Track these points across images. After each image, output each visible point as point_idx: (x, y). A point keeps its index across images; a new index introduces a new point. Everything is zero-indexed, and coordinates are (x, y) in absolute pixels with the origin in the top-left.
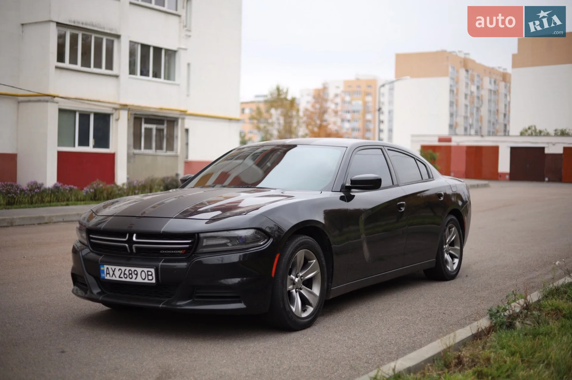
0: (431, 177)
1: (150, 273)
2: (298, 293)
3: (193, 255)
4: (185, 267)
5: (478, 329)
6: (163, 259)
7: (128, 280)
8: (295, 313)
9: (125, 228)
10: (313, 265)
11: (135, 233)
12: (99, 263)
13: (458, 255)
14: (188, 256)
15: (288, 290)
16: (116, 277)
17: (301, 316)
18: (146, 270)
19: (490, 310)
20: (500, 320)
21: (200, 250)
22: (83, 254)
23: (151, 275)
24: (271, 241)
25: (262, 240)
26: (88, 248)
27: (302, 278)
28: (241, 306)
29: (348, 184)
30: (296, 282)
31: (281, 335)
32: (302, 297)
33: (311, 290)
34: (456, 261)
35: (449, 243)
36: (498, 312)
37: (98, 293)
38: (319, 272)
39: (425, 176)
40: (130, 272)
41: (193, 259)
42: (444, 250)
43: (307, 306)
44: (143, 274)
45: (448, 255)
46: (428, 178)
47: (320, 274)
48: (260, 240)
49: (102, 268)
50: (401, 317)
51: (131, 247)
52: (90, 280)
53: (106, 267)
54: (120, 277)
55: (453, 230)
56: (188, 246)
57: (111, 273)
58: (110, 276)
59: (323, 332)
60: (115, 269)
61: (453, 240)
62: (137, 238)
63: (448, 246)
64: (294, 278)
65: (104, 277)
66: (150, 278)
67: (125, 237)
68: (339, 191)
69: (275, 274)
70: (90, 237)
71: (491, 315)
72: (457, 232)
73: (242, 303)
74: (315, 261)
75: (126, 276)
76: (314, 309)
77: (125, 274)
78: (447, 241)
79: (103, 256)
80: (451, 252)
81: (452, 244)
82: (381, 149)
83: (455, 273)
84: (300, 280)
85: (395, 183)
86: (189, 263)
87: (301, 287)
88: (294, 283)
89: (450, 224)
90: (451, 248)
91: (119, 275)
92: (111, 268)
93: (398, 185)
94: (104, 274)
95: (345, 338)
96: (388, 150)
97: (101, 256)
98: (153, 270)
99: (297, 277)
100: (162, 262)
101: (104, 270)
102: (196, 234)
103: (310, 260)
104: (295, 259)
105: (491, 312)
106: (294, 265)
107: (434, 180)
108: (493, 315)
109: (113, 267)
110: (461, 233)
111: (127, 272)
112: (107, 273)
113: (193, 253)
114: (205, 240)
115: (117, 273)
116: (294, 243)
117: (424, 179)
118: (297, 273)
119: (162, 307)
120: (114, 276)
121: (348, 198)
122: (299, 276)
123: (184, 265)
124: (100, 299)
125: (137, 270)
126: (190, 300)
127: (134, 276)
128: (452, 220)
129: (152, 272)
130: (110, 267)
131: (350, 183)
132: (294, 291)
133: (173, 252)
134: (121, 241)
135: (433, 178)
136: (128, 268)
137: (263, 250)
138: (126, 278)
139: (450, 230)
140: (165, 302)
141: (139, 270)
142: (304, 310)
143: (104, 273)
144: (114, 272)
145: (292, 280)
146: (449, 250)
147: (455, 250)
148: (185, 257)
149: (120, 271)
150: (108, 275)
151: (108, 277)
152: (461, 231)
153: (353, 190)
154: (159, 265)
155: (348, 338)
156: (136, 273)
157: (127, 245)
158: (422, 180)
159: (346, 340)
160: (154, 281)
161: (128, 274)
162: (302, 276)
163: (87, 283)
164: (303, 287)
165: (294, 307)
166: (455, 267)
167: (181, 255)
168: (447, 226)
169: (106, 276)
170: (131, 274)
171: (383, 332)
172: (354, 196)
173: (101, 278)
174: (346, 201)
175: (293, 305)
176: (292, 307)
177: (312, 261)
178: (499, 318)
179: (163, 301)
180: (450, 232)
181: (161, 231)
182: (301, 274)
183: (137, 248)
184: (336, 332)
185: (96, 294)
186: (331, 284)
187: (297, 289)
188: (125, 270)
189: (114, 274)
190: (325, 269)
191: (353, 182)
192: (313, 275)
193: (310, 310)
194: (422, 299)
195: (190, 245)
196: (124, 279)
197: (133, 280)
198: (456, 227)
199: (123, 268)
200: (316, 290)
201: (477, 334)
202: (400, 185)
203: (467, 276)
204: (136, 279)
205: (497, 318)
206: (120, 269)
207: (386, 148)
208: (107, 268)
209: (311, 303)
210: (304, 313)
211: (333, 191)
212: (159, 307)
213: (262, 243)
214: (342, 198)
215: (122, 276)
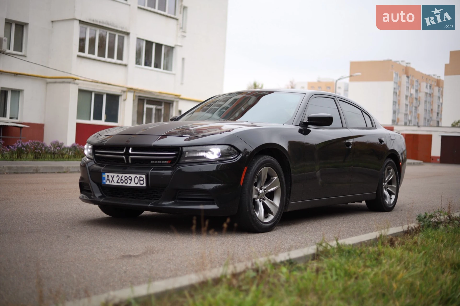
0: (374, 126)
1: (141, 179)
2: (261, 202)
3: (177, 164)
4: (170, 174)
5: (409, 227)
6: (152, 168)
7: (124, 184)
8: (258, 217)
9: (123, 143)
10: (275, 181)
11: (131, 147)
12: (102, 171)
13: (394, 192)
14: (173, 165)
15: (253, 198)
16: (114, 183)
17: (264, 221)
18: (138, 176)
19: (419, 216)
20: (427, 224)
21: (183, 161)
22: (89, 166)
23: (143, 180)
24: (241, 156)
25: (234, 155)
26: (93, 161)
27: (266, 190)
28: (215, 207)
29: (306, 120)
30: (260, 193)
31: (247, 234)
32: (265, 206)
33: (273, 201)
34: (393, 197)
35: (388, 181)
36: (425, 217)
37: (100, 197)
38: (279, 187)
39: (369, 125)
40: (126, 178)
41: (177, 167)
42: (384, 186)
43: (268, 214)
44: (136, 179)
45: (387, 191)
46: (371, 126)
47: (280, 189)
48: (232, 155)
49: (103, 176)
50: (346, 229)
51: (127, 159)
52: (94, 186)
53: (106, 174)
54: (117, 182)
55: (391, 171)
56: (173, 157)
57: (111, 179)
58: (110, 182)
59: (281, 234)
60: (114, 176)
61: (391, 180)
62: (132, 151)
63: (386, 184)
64: (259, 189)
65: (105, 183)
66: (142, 182)
67: (123, 150)
68: (298, 125)
69: (243, 184)
70: (95, 152)
71: (420, 220)
72: (394, 173)
73: (215, 205)
74: (276, 177)
75: (122, 181)
76: (274, 217)
77: (121, 180)
78: (386, 180)
79: (105, 166)
80: (388, 189)
81: (390, 183)
82: (334, 99)
83: (392, 206)
84: (264, 192)
85: (344, 126)
86: (173, 171)
87: (264, 198)
88: (258, 194)
89: (389, 166)
90: (389, 186)
91: (117, 181)
92: (111, 175)
93: (346, 128)
95: (298, 238)
96: (340, 100)
97: (103, 167)
98: (144, 176)
99: (261, 189)
100: (151, 170)
101: (105, 177)
102: (180, 148)
103: (273, 177)
104: (260, 174)
105: (419, 218)
106: (259, 178)
107: (376, 129)
108: (422, 220)
109: (112, 174)
110: (398, 174)
111: (123, 178)
112: (107, 180)
113: (177, 163)
114: (187, 153)
115: (115, 179)
116: (259, 160)
117: (368, 126)
118: (261, 186)
119: (150, 206)
120: (113, 181)
121: (304, 131)
122: (263, 189)
123: (169, 172)
124: (101, 201)
125: (132, 177)
126: (173, 201)
127: (129, 181)
128: (390, 162)
129: (143, 177)
130: (109, 174)
131: (307, 120)
132: (258, 200)
133: (161, 162)
134: (119, 154)
135: (376, 127)
136: (124, 175)
137: (234, 163)
138: (122, 183)
139: (389, 171)
140: (152, 203)
141: (133, 176)
142: (266, 217)
143: (105, 179)
144: (113, 178)
145: (257, 190)
146: (388, 187)
147: (392, 188)
148: (170, 166)
149: (118, 177)
150: (108, 181)
151: (108, 183)
152: (397, 173)
153: (309, 126)
154: (149, 172)
155: (301, 238)
156: (130, 178)
157: (124, 157)
158: (367, 128)
159: (299, 239)
160: (144, 185)
161: (124, 180)
162: (265, 189)
163: (91, 190)
164: (266, 198)
165: (258, 213)
166: (392, 201)
167: (168, 164)
168: (386, 166)
169: (107, 182)
170: (127, 180)
171: (330, 236)
172: (310, 131)
173: (103, 183)
174: (303, 134)
175: (258, 212)
176: (256, 213)
177: (274, 178)
178: (426, 222)
179: (152, 202)
180: (388, 173)
181: (151, 145)
182: (264, 188)
183: (132, 159)
184: (291, 235)
185: (97, 197)
186: (289, 199)
187: (261, 199)
188: (122, 176)
189: (113, 180)
190: (285, 186)
191: (309, 119)
192: (275, 189)
193: (271, 217)
194: (364, 221)
195: (175, 157)
196: (120, 184)
197: (128, 185)
198: (393, 168)
199: (120, 175)
200: (277, 202)
201: (407, 231)
202: (348, 128)
203: (401, 210)
204: (130, 183)
205: (425, 222)
206: (118, 176)
207: (338, 99)
208: (108, 175)
209: (272, 212)
210: (266, 219)
211: (293, 124)
212: (148, 206)
213: (232, 158)
214: (300, 131)
215: (119, 181)
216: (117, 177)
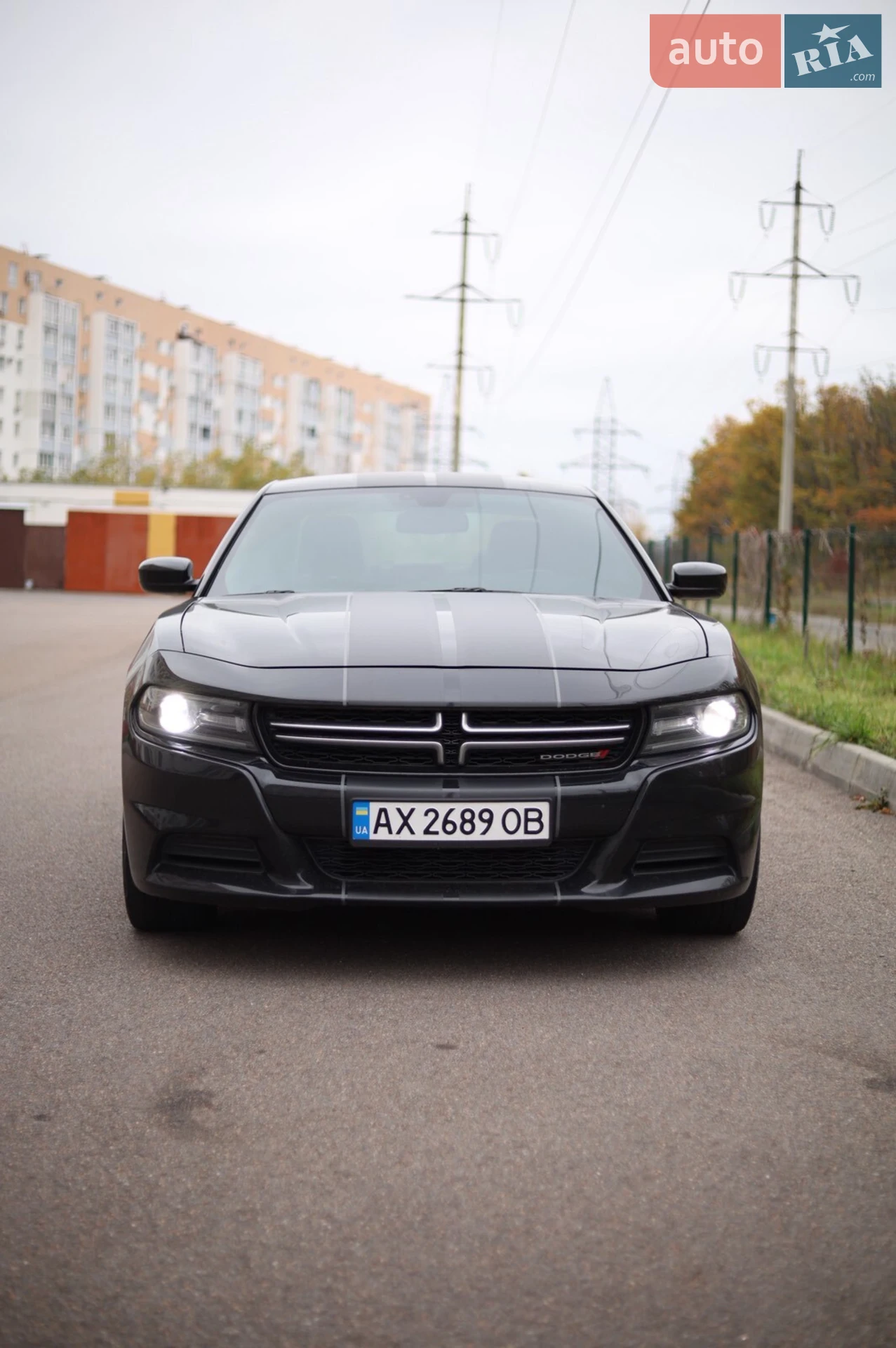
1: (533, 815)
6: (556, 776)
7: (458, 836)
11: (466, 712)
18: (520, 807)
23: (539, 820)
40: (468, 816)
44: (511, 817)
49: (360, 811)
53: (375, 807)
54: (427, 832)
56: (619, 739)
57: (396, 822)
58: (390, 832)
60: (412, 810)
62: (472, 724)
66: (533, 826)
67: (431, 723)
70: (270, 727)
75: (449, 827)
77: (446, 822)
91: (423, 828)
92: (399, 810)
94: (365, 828)
98: (544, 807)
109: (406, 808)
111: (455, 817)
112: (378, 825)
114: (658, 722)
115: (419, 822)
120: (405, 829)
124: (343, 897)
125: (492, 810)
127: (481, 826)
129: (541, 809)
130: (390, 806)
133: (575, 756)
134: (414, 736)
136: (460, 807)
138: (451, 833)
141: (498, 809)
144: (405, 820)
148: (614, 768)
149: (432, 815)
150: (382, 830)
151: (380, 836)
154: (556, 792)
156: (486, 816)
157: (438, 745)
160: (545, 835)
161: (458, 822)
169: (376, 832)
170: (470, 821)
183: (471, 752)
188: (451, 811)
189: (405, 823)
196: (442, 837)
197: (475, 837)
199: (442, 808)
206: (430, 811)
208: (382, 810)
212: (560, 902)
215: (437, 826)
216: (426, 814)
